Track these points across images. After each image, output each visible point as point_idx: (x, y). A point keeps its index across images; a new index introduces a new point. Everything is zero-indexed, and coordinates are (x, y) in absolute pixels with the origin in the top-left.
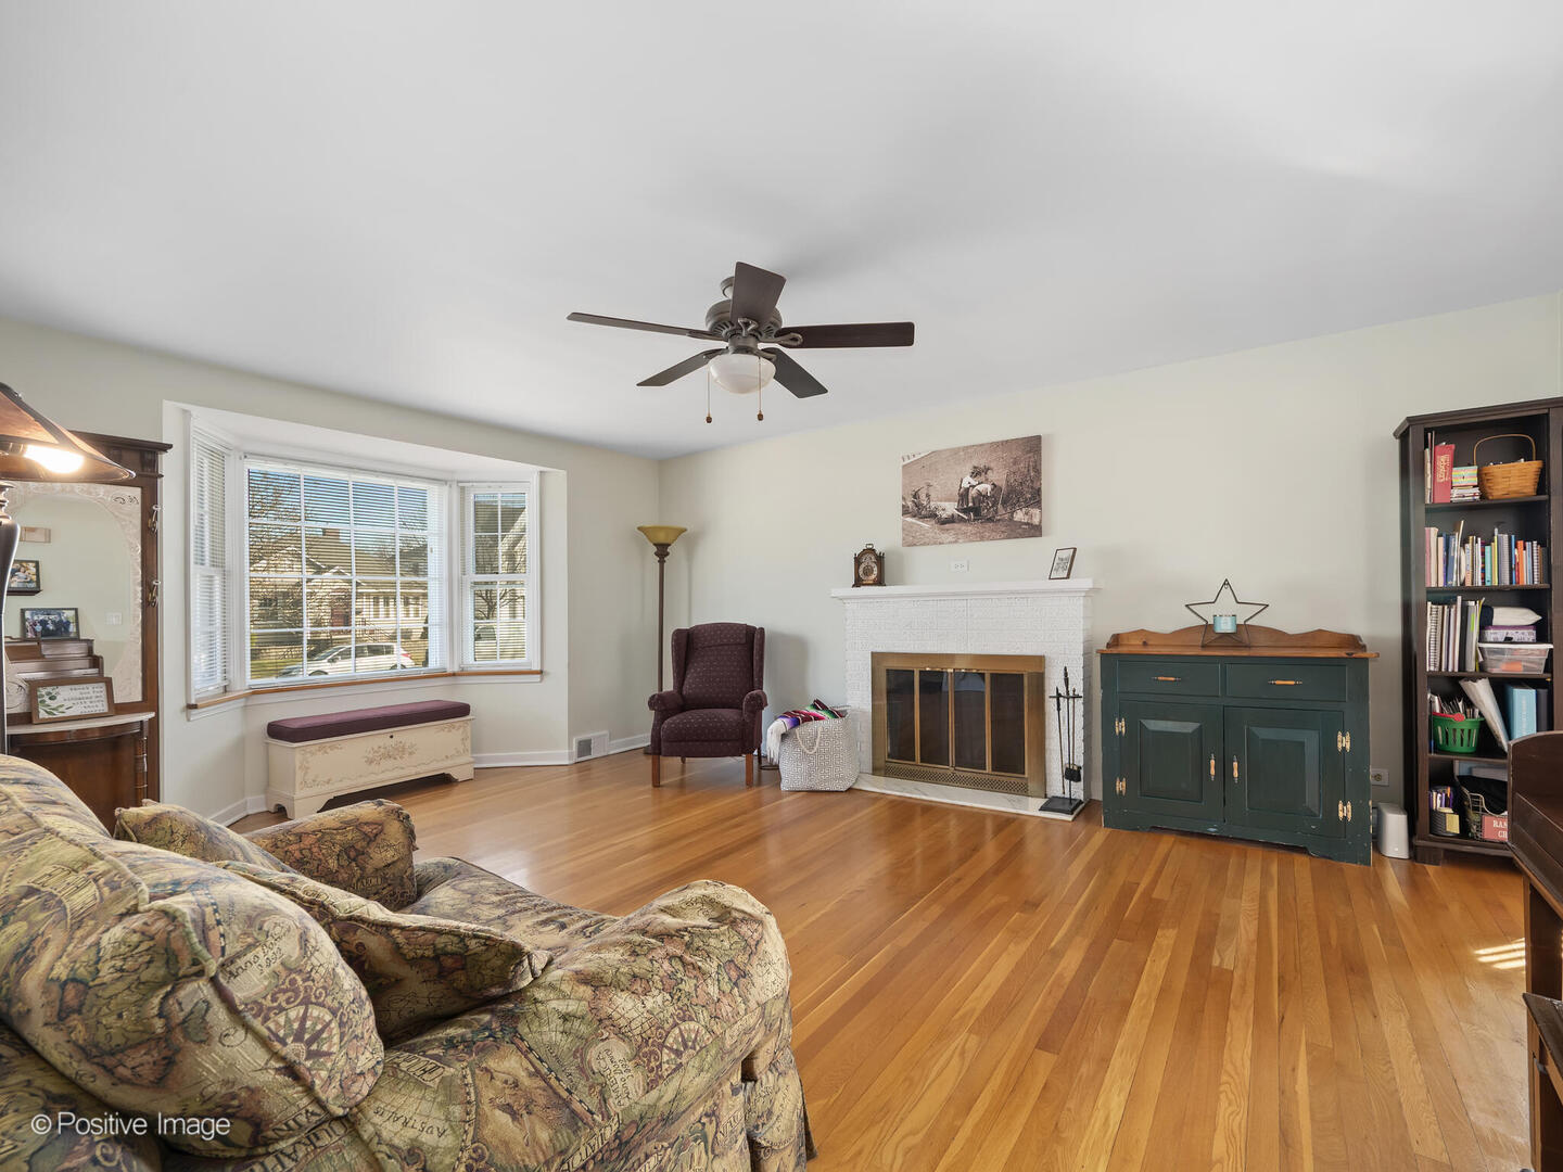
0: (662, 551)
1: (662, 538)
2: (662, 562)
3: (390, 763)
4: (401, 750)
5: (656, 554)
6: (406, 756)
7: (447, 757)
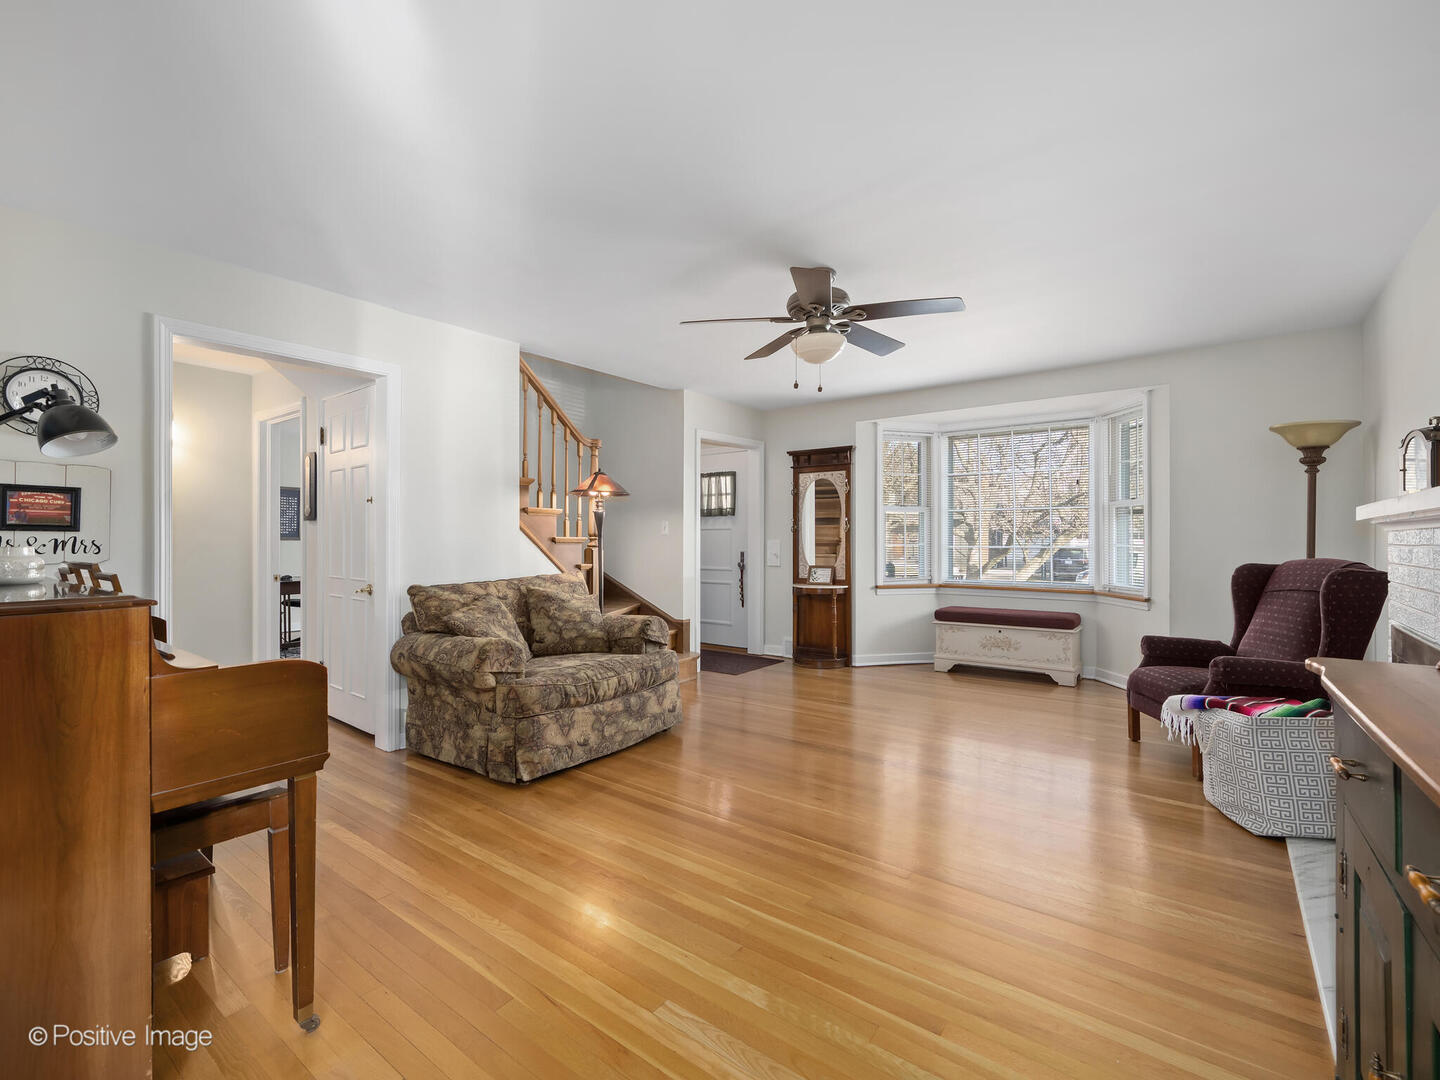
0: (1313, 457)
1: (1313, 439)
2: (1312, 473)
3: (998, 652)
4: (1009, 645)
5: (1302, 461)
6: (1012, 650)
7: (1048, 660)
